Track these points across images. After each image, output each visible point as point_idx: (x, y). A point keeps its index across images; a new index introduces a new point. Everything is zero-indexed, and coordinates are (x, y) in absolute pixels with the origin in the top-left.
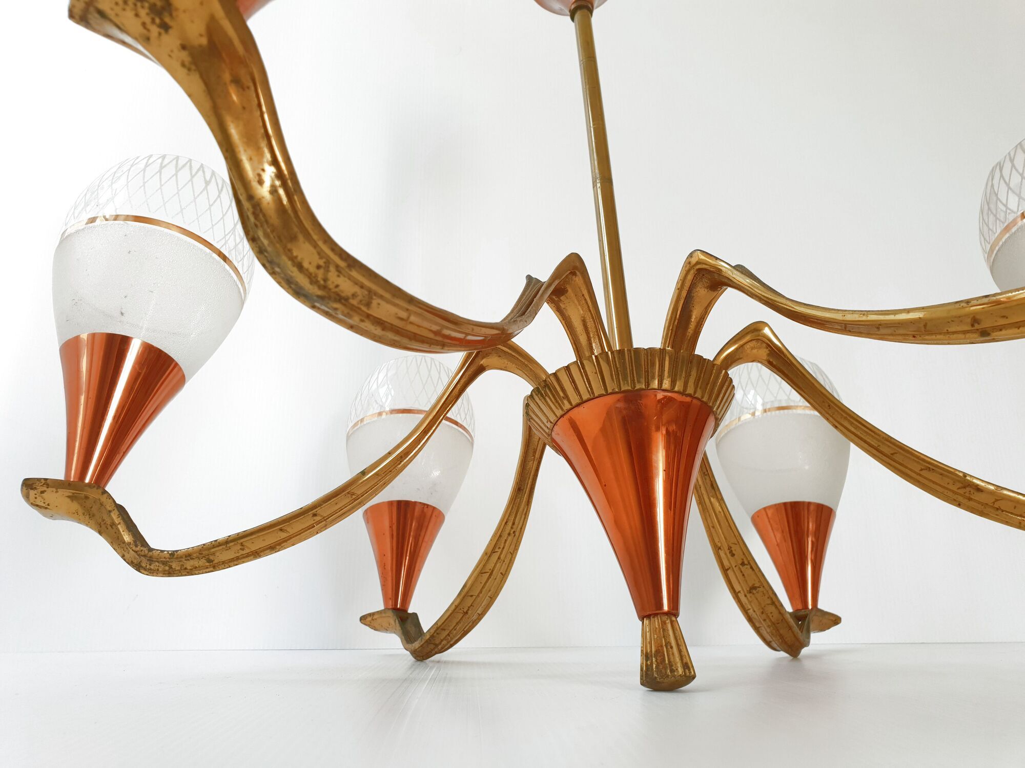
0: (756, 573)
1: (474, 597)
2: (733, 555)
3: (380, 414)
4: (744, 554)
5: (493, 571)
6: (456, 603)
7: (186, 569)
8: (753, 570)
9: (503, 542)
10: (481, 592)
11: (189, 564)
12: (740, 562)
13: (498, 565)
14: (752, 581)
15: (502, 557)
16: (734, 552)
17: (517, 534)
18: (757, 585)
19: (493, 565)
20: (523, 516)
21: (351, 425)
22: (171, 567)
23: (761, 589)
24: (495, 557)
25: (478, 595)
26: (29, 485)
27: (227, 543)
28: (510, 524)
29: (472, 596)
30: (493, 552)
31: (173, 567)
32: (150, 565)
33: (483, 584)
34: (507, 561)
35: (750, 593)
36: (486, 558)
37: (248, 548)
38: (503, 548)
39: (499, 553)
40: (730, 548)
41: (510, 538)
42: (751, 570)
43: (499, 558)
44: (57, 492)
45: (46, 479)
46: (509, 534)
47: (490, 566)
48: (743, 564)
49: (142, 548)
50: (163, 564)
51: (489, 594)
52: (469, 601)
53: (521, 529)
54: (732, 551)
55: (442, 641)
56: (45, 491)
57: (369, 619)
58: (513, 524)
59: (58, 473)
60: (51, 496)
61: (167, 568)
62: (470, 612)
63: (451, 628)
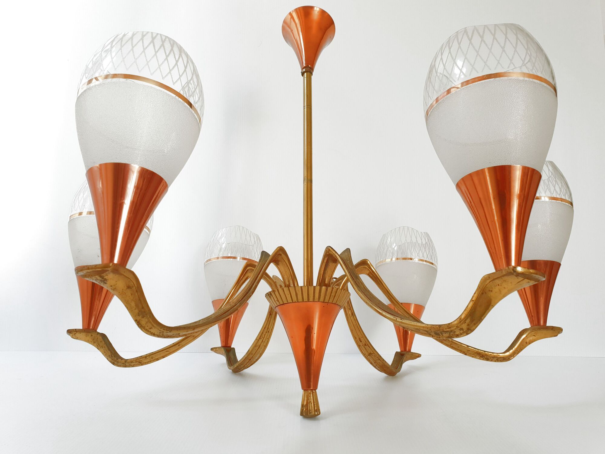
0: (371, 349)
1: (253, 355)
2: (361, 341)
3: (218, 258)
4: (365, 341)
5: (260, 346)
6: (246, 356)
7: (131, 365)
8: (370, 347)
9: (264, 335)
10: (256, 353)
11: (132, 364)
12: (364, 344)
13: (262, 344)
14: (370, 351)
15: (264, 340)
16: (361, 340)
17: (270, 332)
18: (372, 353)
19: (260, 343)
20: (272, 325)
21: (206, 260)
22: (125, 365)
23: (374, 354)
24: (261, 341)
25: (255, 354)
26: (69, 332)
27: (146, 357)
28: (266, 328)
29: (252, 354)
30: (260, 338)
31: (127, 365)
32: (118, 363)
33: (256, 350)
34: (266, 342)
35: (369, 355)
36: (256, 341)
37: (154, 358)
38: (264, 337)
39: (262, 339)
40: (359, 339)
41: (267, 334)
42: (369, 347)
43: (262, 341)
44: (80, 334)
45: (76, 329)
46: (266, 332)
47: (259, 344)
48: (365, 345)
49: (114, 358)
50: (123, 364)
51: (260, 353)
52: (251, 356)
53: (272, 330)
54: (360, 340)
55: (242, 368)
56: (76, 334)
57: (214, 350)
58: (268, 328)
59: (80, 326)
60: (78, 335)
61: (124, 365)
62: (252, 359)
63: (245, 364)
